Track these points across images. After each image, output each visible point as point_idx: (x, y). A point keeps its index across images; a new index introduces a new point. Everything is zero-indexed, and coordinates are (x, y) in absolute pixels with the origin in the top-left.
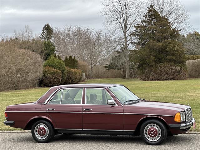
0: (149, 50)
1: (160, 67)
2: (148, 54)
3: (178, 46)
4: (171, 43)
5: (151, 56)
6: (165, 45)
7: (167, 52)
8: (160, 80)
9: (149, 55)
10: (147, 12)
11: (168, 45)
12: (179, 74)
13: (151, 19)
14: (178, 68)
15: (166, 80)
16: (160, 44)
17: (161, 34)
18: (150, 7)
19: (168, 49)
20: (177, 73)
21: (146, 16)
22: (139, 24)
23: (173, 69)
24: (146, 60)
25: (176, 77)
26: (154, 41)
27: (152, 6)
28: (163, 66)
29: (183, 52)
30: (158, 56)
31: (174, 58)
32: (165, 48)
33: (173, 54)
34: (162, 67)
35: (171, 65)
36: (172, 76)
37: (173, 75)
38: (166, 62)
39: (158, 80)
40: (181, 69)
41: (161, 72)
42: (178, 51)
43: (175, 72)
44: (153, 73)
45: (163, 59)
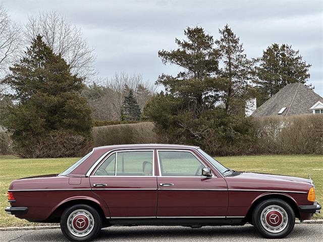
0: (35, 107)
1: (53, 136)
2: (34, 114)
3: (81, 103)
4: (70, 98)
5: (39, 118)
6: (61, 100)
7: (65, 112)
8: (52, 157)
9: (35, 117)
10: (31, 47)
11: (66, 101)
12: (82, 148)
13: (38, 58)
14: (81, 138)
15: (60, 157)
16: (55, 99)
17: (56, 83)
18: (36, 39)
19: (66, 107)
20: (79, 147)
21: (29, 52)
22: (18, 65)
23: (73, 140)
24: (30, 125)
25: (77, 153)
26: (45, 94)
27: (39, 38)
28: (57, 134)
29: (88, 112)
30: (50, 117)
31: (75, 121)
32: (62, 105)
33: (75, 116)
34: (56, 136)
35: (70, 133)
36: (72, 151)
37: (73, 149)
38: (62, 128)
39: (48, 156)
40: (85, 140)
41: (54, 144)
42: (81, 111)
43: (76, 145)
44: (40, 146)
45: (58, 124)
